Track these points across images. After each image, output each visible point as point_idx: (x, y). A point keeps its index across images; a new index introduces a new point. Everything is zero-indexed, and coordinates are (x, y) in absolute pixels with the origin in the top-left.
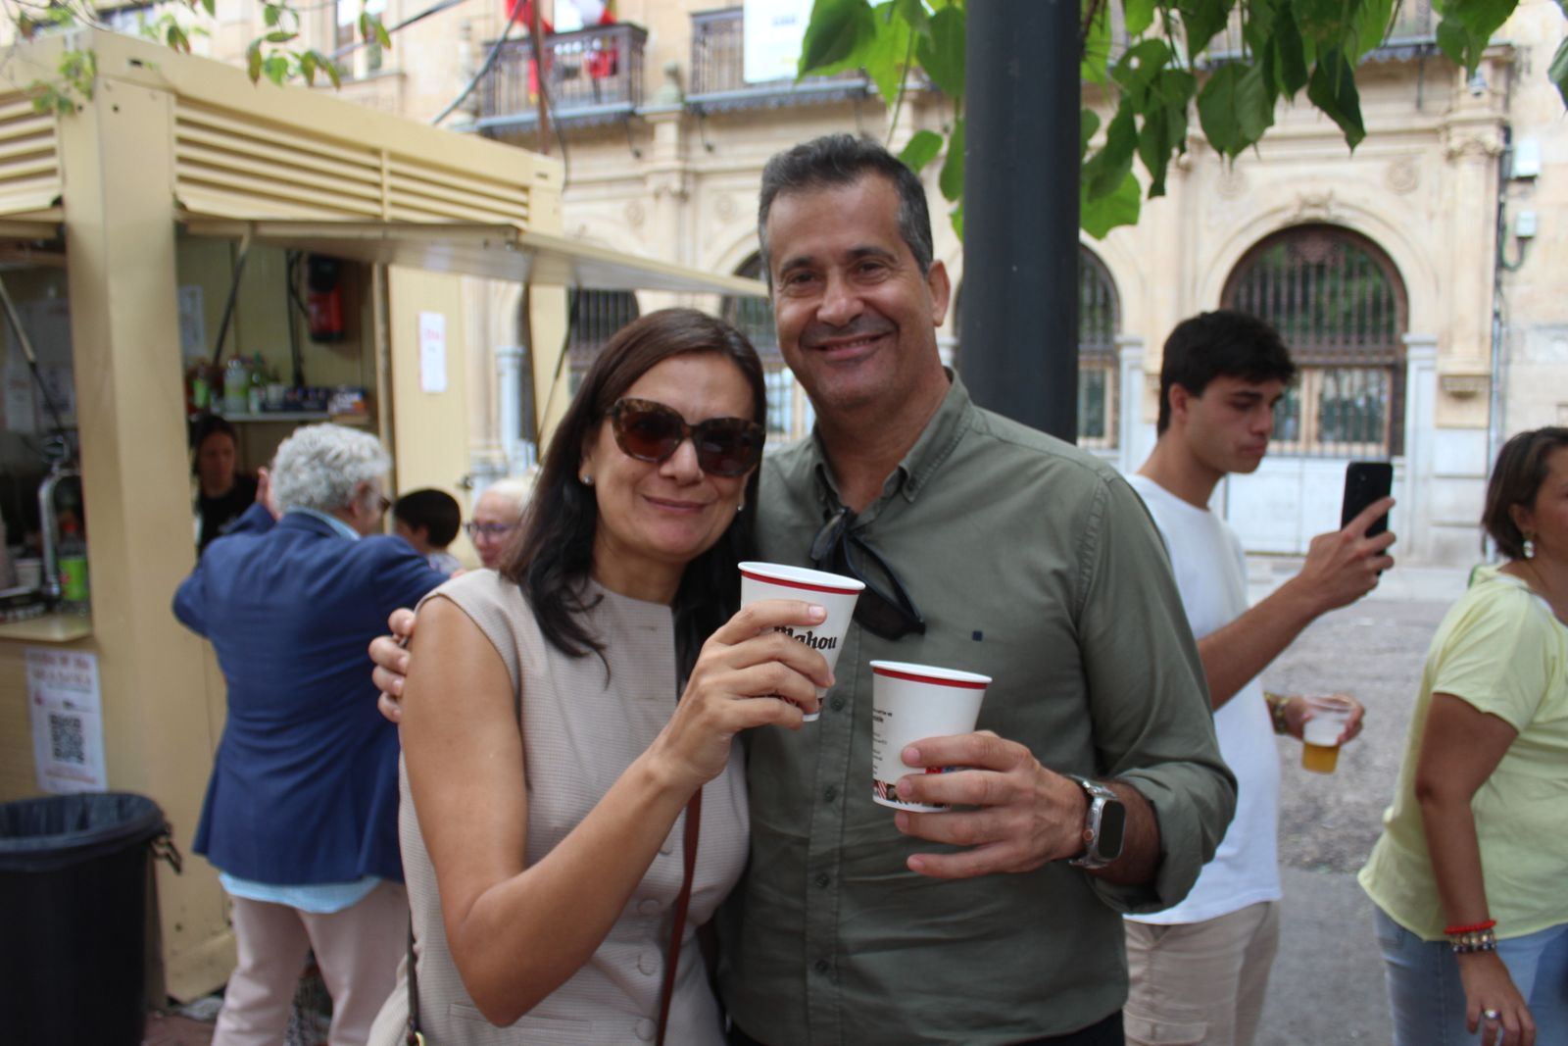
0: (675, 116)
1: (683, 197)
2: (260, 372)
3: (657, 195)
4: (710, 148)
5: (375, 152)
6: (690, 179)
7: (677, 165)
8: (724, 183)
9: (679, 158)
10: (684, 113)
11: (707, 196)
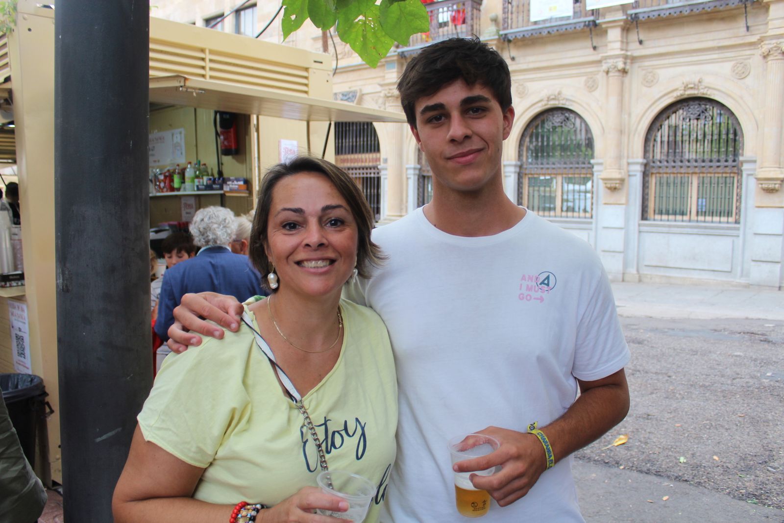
2: (201, 170)
5: (203, 50)
10: (499, 40)
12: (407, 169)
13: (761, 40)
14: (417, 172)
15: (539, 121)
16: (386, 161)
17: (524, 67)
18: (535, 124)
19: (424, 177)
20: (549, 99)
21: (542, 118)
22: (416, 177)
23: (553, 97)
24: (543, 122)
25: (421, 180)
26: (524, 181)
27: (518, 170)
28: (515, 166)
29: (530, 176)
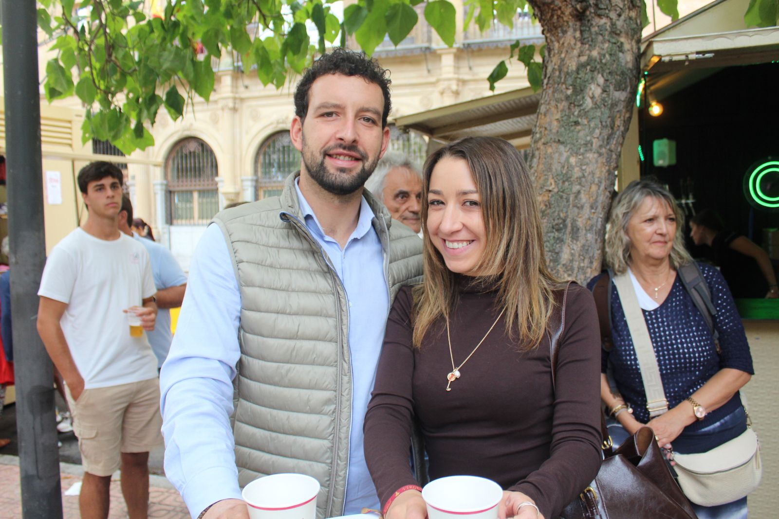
0: (230, 72)
1: (234, 110)
3: (223, 109)
4: (247, 87)
6: (237, 101)
7: (231, 95)
8: (253, 103)
9: (232, 92)
10: (234, 70)
11: (246, 109)
12: (154, 185)
13: (438, 81)
14: (164, 187)
15: (270, 141)
16: (134, 177)
17: (256, 94)
18: (267, 144)
19: (170, 192)
20: (278, 123)
21: (273, 138)
22: (163, 192)
23: (281, 121)
24: (274, 142)
25: (168, 195)
26: (259, 193)
27: (254, 183)
28: (252, 180)
29: (265, 189)
